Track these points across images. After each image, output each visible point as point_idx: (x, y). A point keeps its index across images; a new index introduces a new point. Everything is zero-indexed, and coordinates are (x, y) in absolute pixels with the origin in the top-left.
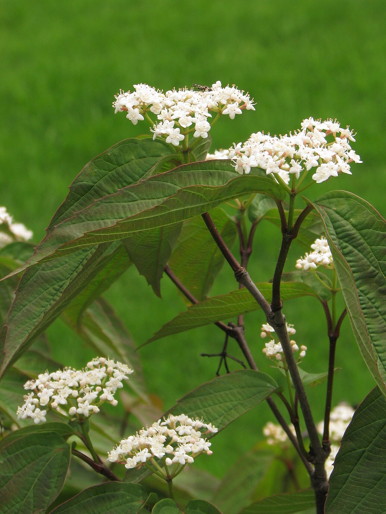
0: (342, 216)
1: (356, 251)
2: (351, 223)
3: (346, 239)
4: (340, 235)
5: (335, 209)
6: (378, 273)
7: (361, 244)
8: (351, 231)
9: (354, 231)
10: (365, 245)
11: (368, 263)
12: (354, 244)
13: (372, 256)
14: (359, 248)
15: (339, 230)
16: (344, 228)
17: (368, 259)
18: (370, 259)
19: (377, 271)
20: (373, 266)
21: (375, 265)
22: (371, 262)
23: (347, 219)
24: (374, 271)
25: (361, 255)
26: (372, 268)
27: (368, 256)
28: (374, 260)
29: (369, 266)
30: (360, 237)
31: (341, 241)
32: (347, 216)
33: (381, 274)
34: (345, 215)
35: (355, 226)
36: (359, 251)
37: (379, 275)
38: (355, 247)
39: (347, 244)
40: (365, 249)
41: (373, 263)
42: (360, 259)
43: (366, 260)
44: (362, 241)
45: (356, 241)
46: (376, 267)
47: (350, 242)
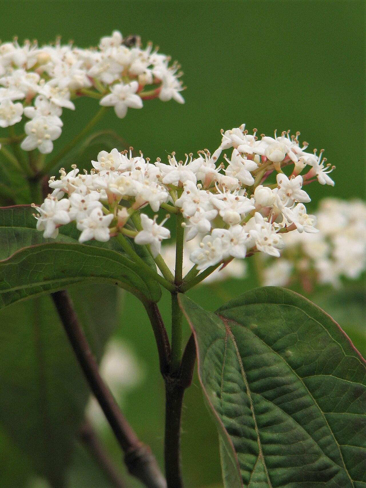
0: (270, 343)
1: (290, 420)
2: (286, 358)
3: (270, 393)
4: (256, 384)
5: (255, 325)
6: (337, 472)
7: (304, 406)
8: (283, 376)
9: (292, 377)
10: (315, 407)
11: (317, 448)
12: (286, 405)
13: (325, 434)
14: (298, 414)
15: (255, 372)
16: (267, 369)
17: (317, 440)
18: (323, 440)
19: (335, 467)
20: (327, 455)
21: (332, 454)
22: (323, 447)
23: (279, 350)
24: (327, 467)
25: (299, 429)
26: (324, 459)
27: (318, 433)
28: (329, 443)
29: (317, 454)
30: (303, 389)
31: (258, 396)
32: (280, 343)
33: (344, 473)
34: (275, 341)
35: (294, 366)
36: (297, 420)
37: (339, 475)
38: (289, 411)
39: (270, 404)
40: (311, 417)
41: (328, 448)
42: (297, 438)
43: (310, 440)
44: (308, 398)
45: (292, 399)
46: (333, 459)
47: (279, 399)
